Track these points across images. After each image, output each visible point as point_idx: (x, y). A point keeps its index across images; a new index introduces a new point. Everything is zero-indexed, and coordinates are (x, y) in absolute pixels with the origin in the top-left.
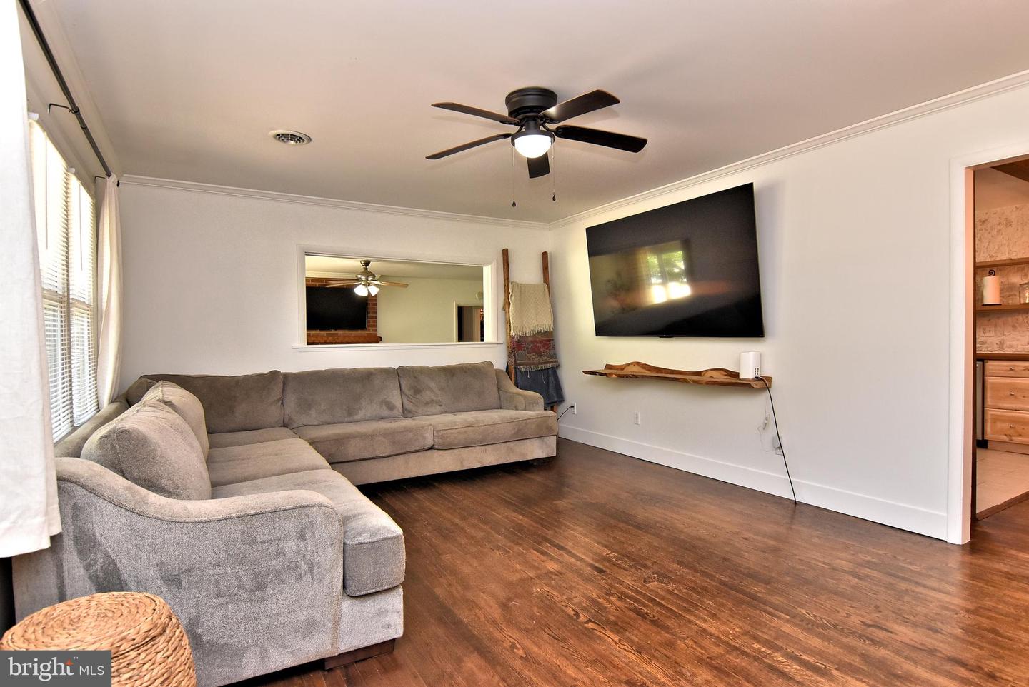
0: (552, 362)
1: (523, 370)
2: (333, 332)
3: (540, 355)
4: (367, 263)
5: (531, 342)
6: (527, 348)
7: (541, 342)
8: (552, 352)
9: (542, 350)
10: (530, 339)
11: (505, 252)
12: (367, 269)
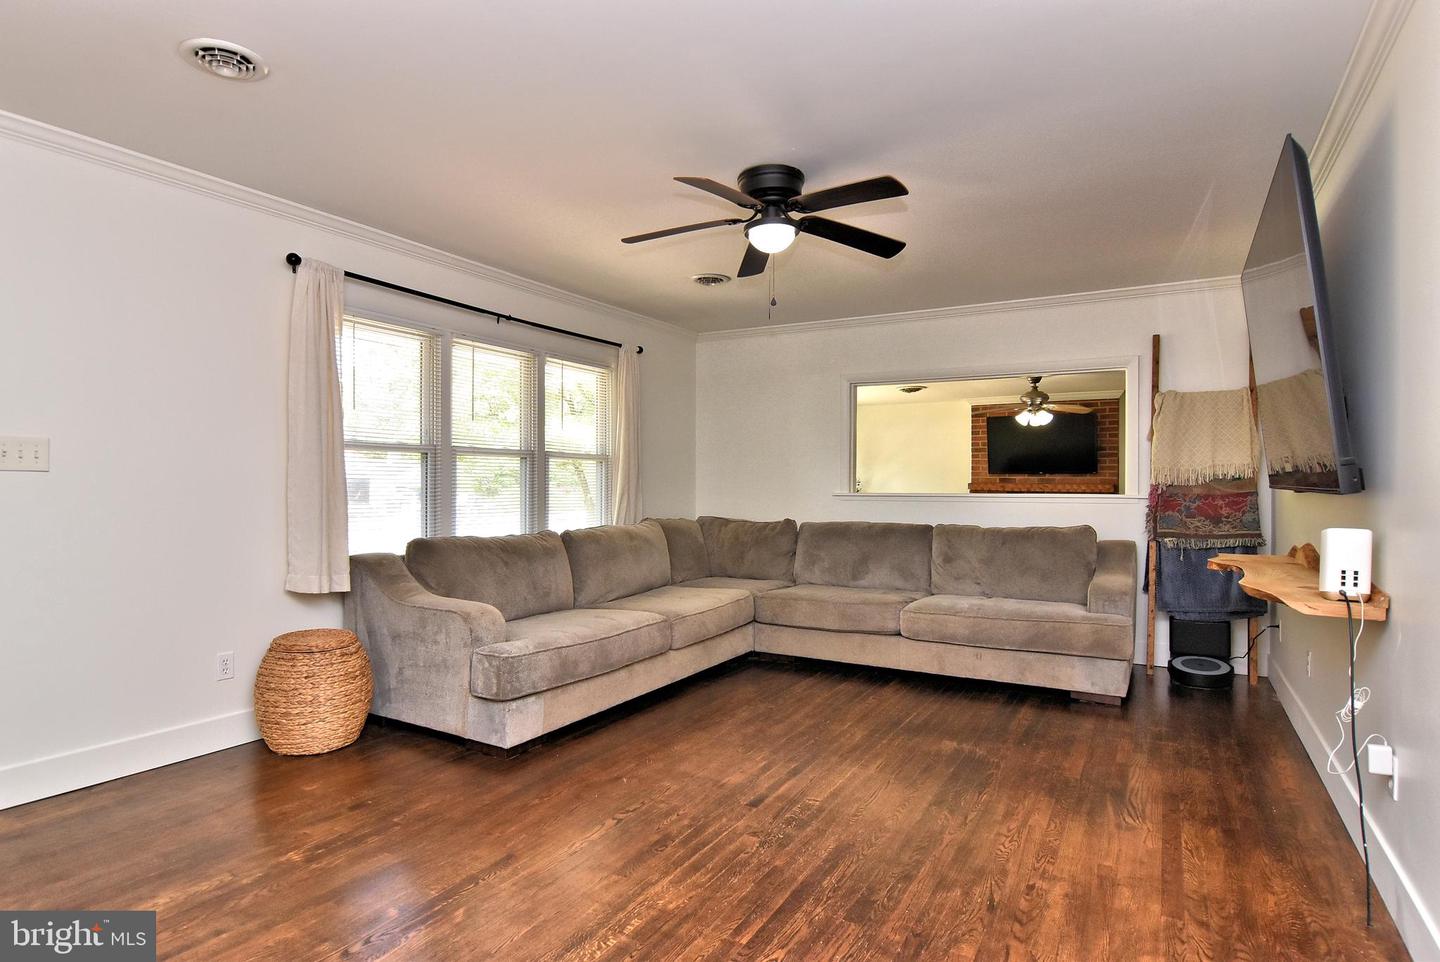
0: (1252, 536)
1: (1170, 545)
2: (1047, 476)
3: (1216, 520)
4: (1036, 380)
5: (1199, 497)
6: (1188, 508)
7: (1223, 497)
8: (1248, 517)
9: (1225, 512)
10: (1197, 491)
11: (1157, 340)
12: (1035, 388)
